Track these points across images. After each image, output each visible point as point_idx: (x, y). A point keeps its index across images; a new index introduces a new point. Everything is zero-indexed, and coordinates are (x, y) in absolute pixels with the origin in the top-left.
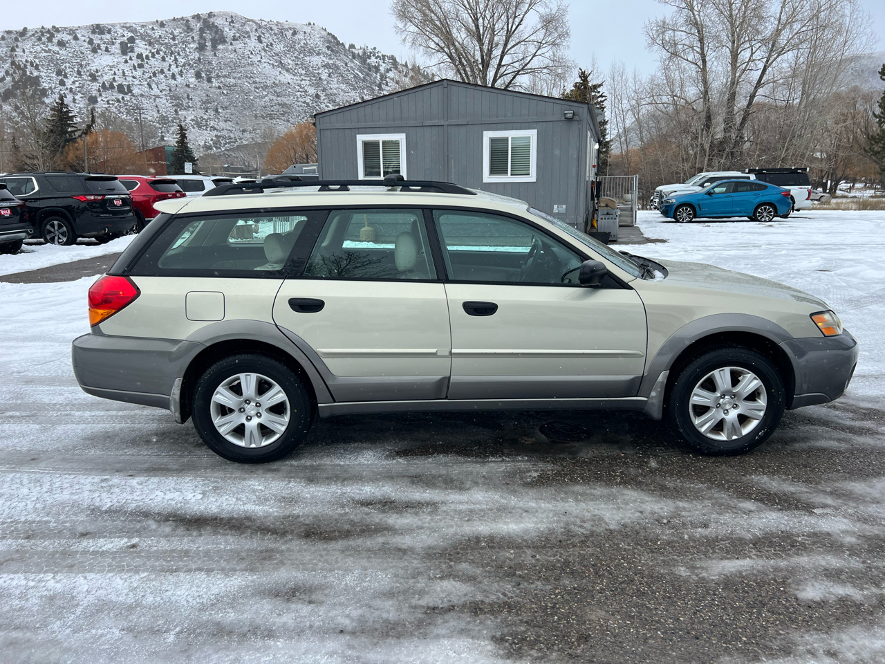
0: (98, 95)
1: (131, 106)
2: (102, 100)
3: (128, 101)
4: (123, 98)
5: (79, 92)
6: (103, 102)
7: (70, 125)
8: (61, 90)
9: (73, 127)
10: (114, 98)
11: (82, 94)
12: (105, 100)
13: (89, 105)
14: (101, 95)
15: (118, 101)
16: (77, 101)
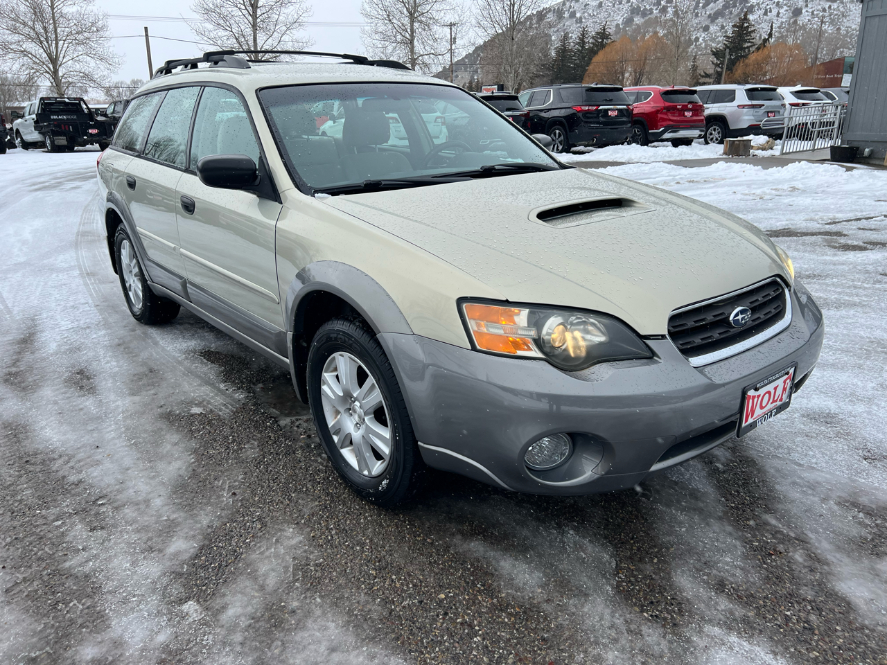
0: (803, 6)
1: (836, 15)
2: (807, 11)
3: (834, 10)
4: (830, 7)
5: (785, 5)
6: (806, 13)
7: (746, 41)
8: (768, 5)
9: (749, 42)
10: (820, 7)
11: (789, 7)
12: (810, 10)
13: (793, 17)
14: (807, 6)
15: (824, 10)
16: (781, 15)
